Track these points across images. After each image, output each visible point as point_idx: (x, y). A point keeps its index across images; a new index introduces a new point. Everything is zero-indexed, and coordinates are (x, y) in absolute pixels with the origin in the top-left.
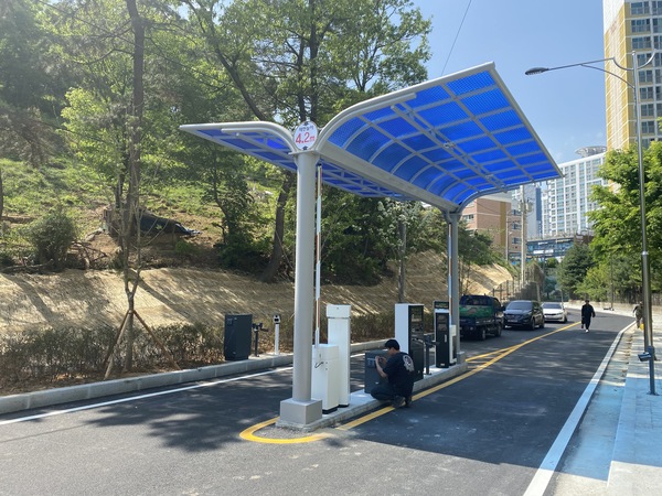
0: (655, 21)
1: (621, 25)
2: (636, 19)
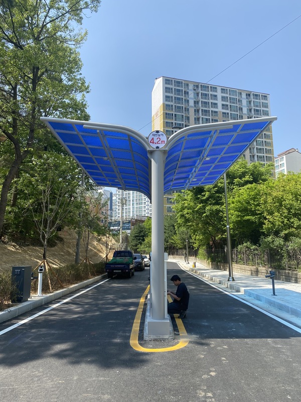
0: (175, 115)
1: (161, 113)
2: (168, 112)
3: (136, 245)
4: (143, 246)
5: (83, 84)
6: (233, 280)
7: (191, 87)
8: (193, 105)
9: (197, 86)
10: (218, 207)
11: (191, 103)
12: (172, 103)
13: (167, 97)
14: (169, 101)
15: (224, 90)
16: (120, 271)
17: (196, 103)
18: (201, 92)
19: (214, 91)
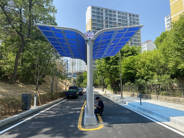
0: (97, 24)
1: (90, 23)
2: (93, 22)
3: (79, 84)
4: (82, 84)
5: (54, 8)
6: (123, 99)
7: (104, 11)
9: (107, 11)
10: (116, 66)
11: (104, 18)
12: (95, 18)
13: (93, 15)
15: (119, 12)
16: (72, 96)
17: (106, 18)
18: (108, 13)
19: (114, 13)
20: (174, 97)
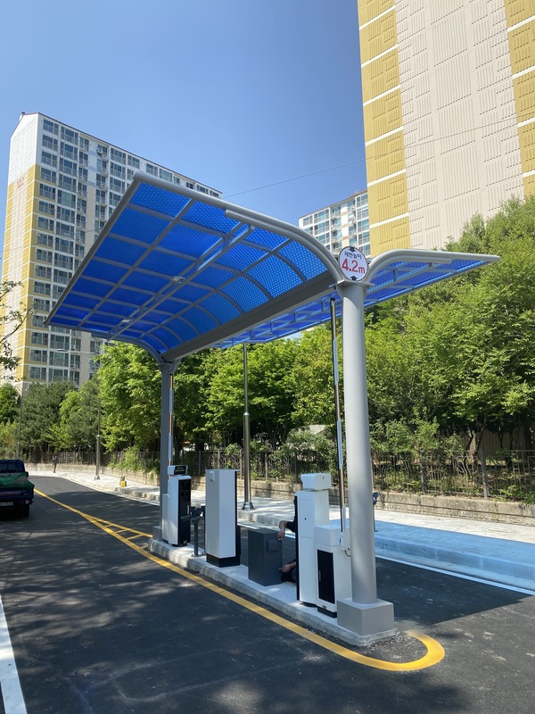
0: (60, 192)
1: (30, 182)
2: (45, 184)
6: (252, 508)
7: (93, 147)
8: (95, 182)
9: (105, 150)
11: (92, 177)
12: (54, 169)
13: (44, 154)
14: (49, 163)
15: (152, 167)
17: (101, 179)
18: (110, 160)
19: (134, 165)
20: (452, 498)
